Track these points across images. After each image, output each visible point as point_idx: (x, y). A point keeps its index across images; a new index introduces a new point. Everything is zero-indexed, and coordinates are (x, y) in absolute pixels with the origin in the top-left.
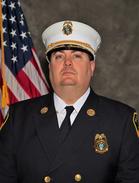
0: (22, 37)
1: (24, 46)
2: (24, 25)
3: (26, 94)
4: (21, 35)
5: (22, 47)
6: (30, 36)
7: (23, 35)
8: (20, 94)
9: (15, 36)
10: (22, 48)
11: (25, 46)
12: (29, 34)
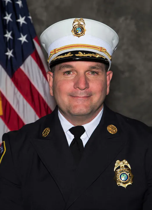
0: (19, 23)
1: (22, 36)
2: (22, 6)
3: (25, 101)
4: (19, 20)
5: (20, 37)
6: (32, 22)
7: (22, 20)
8: (18, 102)
9: (10, 21)
10: (20, 39)
11: (24, 35)
12: (29, 19)
